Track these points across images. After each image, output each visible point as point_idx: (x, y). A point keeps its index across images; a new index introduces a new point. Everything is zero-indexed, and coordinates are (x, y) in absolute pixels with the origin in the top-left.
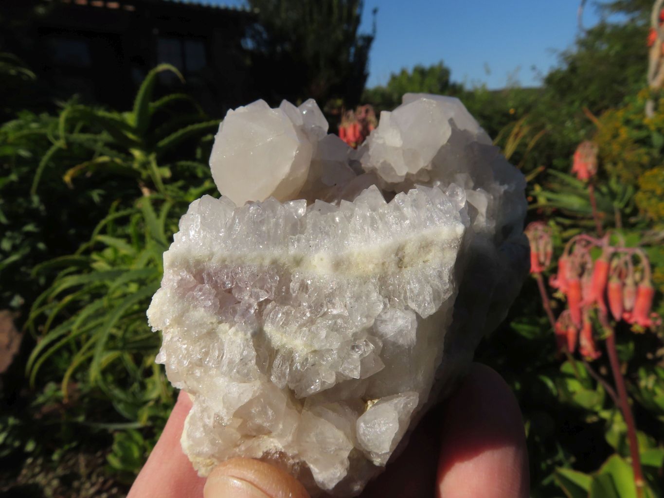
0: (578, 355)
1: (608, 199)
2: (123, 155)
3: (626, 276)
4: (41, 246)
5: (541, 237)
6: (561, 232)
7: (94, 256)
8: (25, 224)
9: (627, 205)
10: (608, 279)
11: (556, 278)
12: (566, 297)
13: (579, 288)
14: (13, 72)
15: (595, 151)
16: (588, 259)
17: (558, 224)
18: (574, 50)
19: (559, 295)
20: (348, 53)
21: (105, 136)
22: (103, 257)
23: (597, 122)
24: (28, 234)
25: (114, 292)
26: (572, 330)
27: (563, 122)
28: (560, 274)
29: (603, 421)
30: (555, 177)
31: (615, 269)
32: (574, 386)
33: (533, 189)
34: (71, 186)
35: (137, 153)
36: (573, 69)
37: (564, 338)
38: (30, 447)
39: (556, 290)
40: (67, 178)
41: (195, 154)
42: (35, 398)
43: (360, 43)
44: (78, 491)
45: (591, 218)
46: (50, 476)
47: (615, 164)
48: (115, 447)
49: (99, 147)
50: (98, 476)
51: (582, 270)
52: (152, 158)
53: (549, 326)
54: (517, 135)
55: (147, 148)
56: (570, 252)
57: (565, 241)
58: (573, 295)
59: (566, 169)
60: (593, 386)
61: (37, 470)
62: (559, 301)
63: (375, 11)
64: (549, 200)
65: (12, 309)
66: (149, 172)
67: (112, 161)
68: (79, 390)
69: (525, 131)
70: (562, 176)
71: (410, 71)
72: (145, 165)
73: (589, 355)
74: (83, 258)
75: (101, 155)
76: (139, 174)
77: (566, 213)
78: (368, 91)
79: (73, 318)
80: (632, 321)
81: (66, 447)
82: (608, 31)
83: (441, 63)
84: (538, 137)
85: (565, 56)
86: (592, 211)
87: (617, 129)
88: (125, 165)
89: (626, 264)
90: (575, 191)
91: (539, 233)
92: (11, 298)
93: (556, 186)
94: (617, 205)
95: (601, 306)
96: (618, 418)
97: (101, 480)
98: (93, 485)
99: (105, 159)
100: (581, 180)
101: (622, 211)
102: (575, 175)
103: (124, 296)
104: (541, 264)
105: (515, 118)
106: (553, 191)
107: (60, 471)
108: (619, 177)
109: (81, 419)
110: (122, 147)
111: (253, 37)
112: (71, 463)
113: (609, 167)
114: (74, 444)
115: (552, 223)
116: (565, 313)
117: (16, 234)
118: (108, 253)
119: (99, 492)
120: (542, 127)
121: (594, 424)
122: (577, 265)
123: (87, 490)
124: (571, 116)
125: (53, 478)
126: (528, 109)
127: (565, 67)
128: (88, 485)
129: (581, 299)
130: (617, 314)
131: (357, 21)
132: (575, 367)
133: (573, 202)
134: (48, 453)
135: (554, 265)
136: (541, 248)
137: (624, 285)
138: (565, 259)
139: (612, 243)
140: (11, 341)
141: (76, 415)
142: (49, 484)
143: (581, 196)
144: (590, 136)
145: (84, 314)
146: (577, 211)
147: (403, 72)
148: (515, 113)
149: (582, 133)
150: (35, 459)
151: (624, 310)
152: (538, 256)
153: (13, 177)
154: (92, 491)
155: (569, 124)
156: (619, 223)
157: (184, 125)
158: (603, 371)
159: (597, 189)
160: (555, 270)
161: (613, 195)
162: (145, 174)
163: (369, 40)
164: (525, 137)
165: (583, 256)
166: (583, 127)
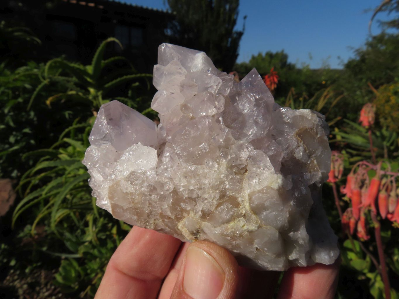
0: (355, 237)
1: (380, 140)
2: (83, 91)
3: (391, 191)
4: (32, 142)
5: (337, 160)
6: (349, 158)
7: (61, 151)
8: (25, 128)
9: (392, 144)
10: (379, 191)
11: (344, 188)
12: (350, 200)
13: (360, 195)
14: (28, 39)
15: (374, 109)
16: (366, 176)
17: (347, 153)
18: (365, 48)
19: (346, 198)
20: (228, 41)
21: (74, 79)
22: (66, 151)
23: (376, 92)
24: (26, 134)
25: (69, 173)
26: (352, 221)
27: (355, 91)
28: (347, 185)
29: (369, 279)
30: (348, 124)
31: (384, 185)
32: (351, 255)
33: (334, 130)
34: (50, 107)
35: (92, 90)
36: (363, 60)
37: (347, 225)
38: (13, 263)
39: (344, 195)
40: (48, 102)
41: (128, 93)
42: (19, 234)
43: (235, 36)
44: (38, 293)
45: (369, 151)
46: (23, 282)
47: (386, 119)
48: (61, 269)
49: (70, 85)
50: (51, 285)
51: (362, 184)
52: (100, 93)
53: (338, 216)
54: (326, 96)
55: (98, 88)
56: (355, 172)
57: (352, 163)
58: (355, 199)
59: (355, 120)
60: (364, 257)
61: (16, 277)
62: (346, 202)
63: (245, 18)
64: (343, 138)
65: (12, 178)
66: (97, 102)
67: (77, 94)
68: (46, 231)
69: (331, 94)
70: (352, 123)
71: (264, 54)
72: (96, 97)
73: (363, 237)
74: (54, 151)
75: (71, 90)
76: (92, 103)
77: (354, 146)
78: (237, 65)
79: (44, 187)
80: (393, 220)
81: (35, 265)
82: (386, 37)
83: (283, 51)
84: (338, 99)
85: (358, 51)
86: (370, 146)
87: (389, 97)
88: (84, 97)
89: (391, 182)
90: (359, 134)
91: (336, 158)
92: (12, 171)
93: (348, 129)
94: (385, 144)
95: (373, 208)
96: (379, 278)
97: (53, 287)
98: (47, 290)
99: (73, 92)
100: (364, 127)
101: (388, 148)
102: (360, 124)
103: (75, 176)
104: (335, 177)
105: (325, 86)
106: (346, 132)
107: (29, 280)
108: (388, 127)
109: (45, 249)
110: (83, 86)
111: (171, 28)
112: (36, 275)
113: (382, 120)
114: (39, 264)
115: (344, 152)
116: (349, 209)
117: (18, 134)
118: (70, 149)
119: (50, 295)
120: (342, 93)
121: (362, 280)
122: (359, 180)
123: (44, 293)
124: (360, 88)
125: (24, 284)
126: (334, 82)
127: (358, 58)
128: (44, 290)
129: (361, 203)
130: (383, 214)
131: (234, 23)
132: (353, 244)
133: (358, 140)
134: (23, 268)
135: (344, 178)
136: (336, 167)
137: (389, 196)
138: (351, 176)
139: (383, 169)
140: (10, 197)
141: (42, 246)
142: (21, 287)
143: (364, 137)
144: (371, 101)
145: (50, 185)
146: (360, 146)
147: (260, 55)
148: (326, 84)
149: (366, 98)
150: (15, 271)
151: (388, 213)
152: (334, 172)
153: (20, 100)
154: (46, 294)
155: (358, 93)
156: (386, 155)
157: (122, 76)
158: (371, 248)
159: (374, 133)
160: (344, 182)
161: (383, 138)
162: (95, 103)
163: (240, 34)
164: (330, 98)
165: (363, 175)
166: (367, 95)
